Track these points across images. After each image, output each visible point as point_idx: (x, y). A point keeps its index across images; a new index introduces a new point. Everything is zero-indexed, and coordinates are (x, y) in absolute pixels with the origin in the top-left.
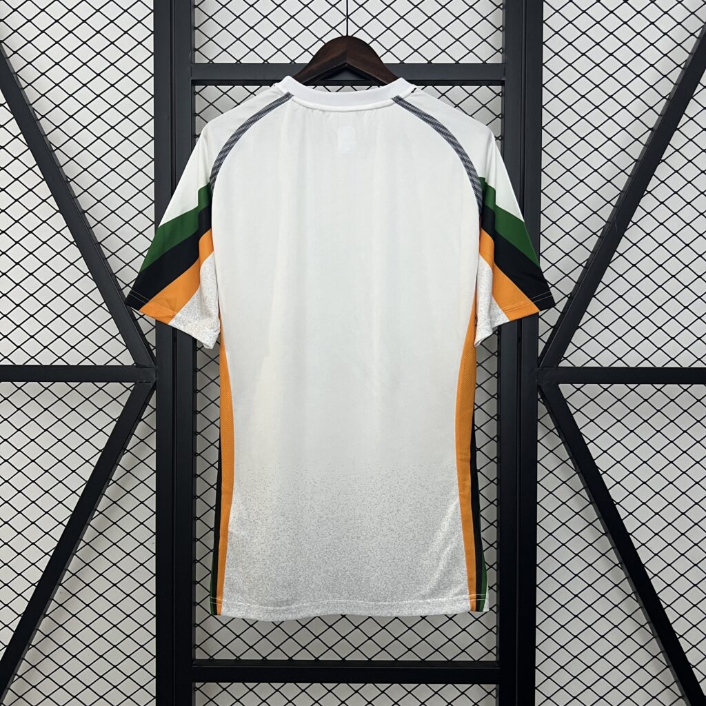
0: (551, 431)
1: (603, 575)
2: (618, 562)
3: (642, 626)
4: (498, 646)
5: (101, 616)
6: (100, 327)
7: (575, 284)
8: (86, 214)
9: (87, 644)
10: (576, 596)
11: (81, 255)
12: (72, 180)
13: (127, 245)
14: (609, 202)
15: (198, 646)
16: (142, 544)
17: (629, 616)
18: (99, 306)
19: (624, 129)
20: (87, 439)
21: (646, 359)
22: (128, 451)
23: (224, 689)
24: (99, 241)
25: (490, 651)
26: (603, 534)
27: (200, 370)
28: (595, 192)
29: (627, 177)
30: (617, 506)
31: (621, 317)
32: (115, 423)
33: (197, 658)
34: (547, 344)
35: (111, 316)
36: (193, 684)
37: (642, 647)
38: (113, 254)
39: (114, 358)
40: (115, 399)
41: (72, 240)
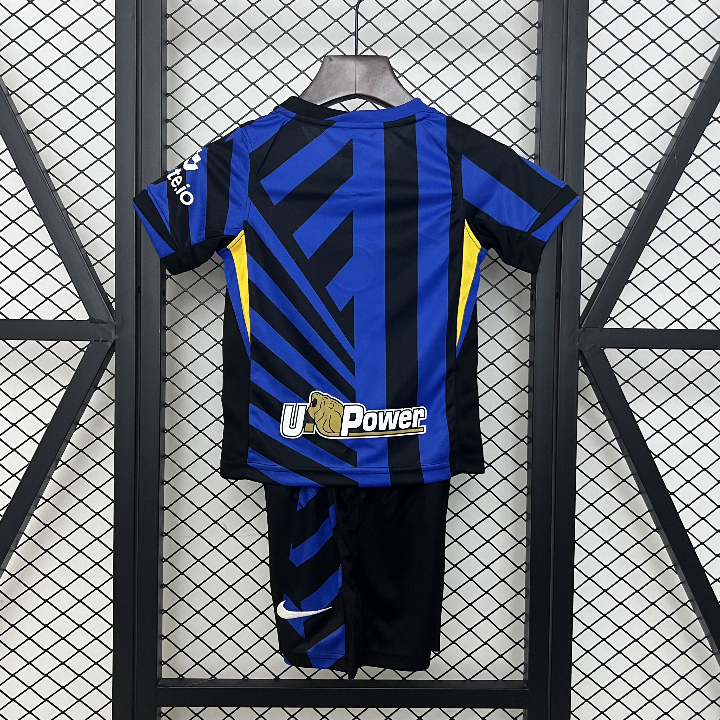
0: (594, 406)
1: (653, 579)
2: (671, 564)
3: (700, 641)
4: (527, 663)
5: (46, 626)
6: (47, 273)
7: (625, 229)
8: (31, 135)
9: (29, 661)
10: (621, 603)
11: (25, 186)
12: (13, 93)
13: (82, 174)
14: (667, 131)
15: (165, 663)
16: (97, 539)
17: (684, 629)
18: (47, 248)
19: (686, 42)
20: (30, 410)
21: (709, 321)
22: (81, 426)
23: (197, 715)
24: (47, 169)
25: (516, 669)
26: (654, 530)
27: (169, 328)
28: (651, 118)
29: (690, 101)
30: (672, 496)
31: (679, 270)
32: (64, 391)
33: (163, 677)
34: (591, 301)
35: (61, 261)
36: (158, 708)
37: (699, 666)
38: (65, 184)
39: (65, 312)
40: (65, 362)
41: (14, 166)
